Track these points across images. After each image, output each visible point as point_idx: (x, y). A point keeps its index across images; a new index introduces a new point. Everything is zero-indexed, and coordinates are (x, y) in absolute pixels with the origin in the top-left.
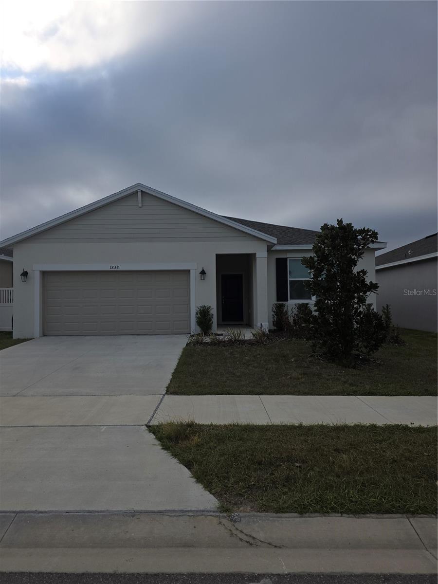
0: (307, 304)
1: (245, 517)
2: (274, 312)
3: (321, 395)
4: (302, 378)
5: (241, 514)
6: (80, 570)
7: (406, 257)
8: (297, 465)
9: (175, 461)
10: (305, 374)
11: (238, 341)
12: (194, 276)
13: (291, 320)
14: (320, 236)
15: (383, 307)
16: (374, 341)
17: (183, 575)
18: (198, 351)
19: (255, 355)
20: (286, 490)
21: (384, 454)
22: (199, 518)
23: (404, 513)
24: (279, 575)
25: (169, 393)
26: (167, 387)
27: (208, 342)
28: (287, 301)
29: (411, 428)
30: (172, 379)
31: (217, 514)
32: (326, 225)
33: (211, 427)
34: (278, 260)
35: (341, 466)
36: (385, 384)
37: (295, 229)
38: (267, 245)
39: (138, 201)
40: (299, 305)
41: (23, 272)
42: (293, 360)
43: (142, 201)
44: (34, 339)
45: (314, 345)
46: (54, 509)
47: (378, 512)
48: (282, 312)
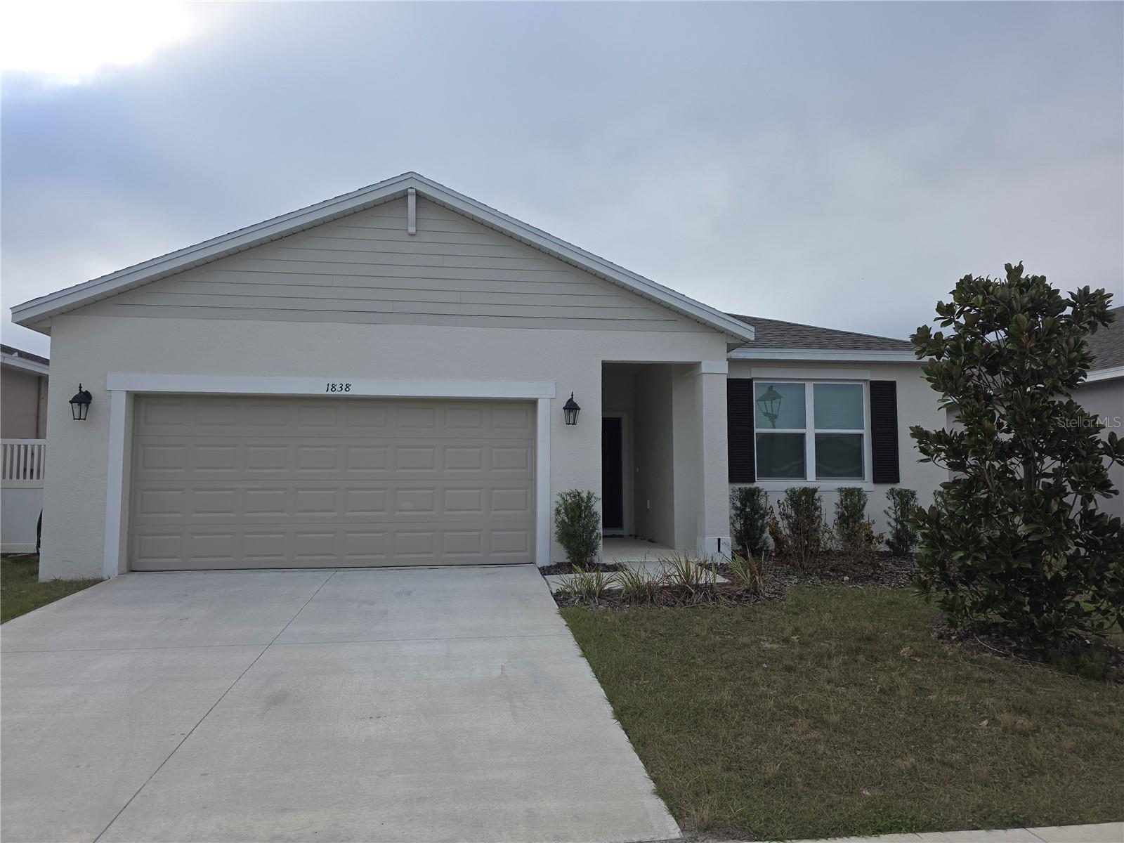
12: (547, 415)
28: (755, 480)
34: (733, 383)
38: (728, 344)
39: (406, 218)
41: (77, 393)
43: (417, 218)
44: (101, 580)
48: (756, 508)
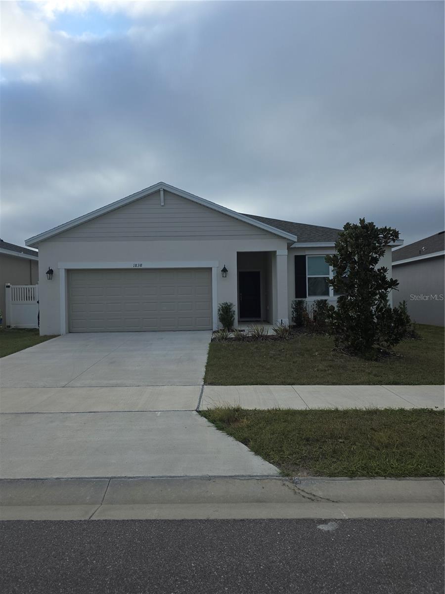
0: (326, 300)
1: (304, 480)
2: (294, 308)
3: (349, 385)
4: (328, 370)
5: (300, 478)
6: (180, 518)
7: (420, 253)
8: (340, 440)
9: (231, 439)
10: (331, 366)
11: (262, 336)
12: (216, 273)
13: (311, 316)
14: (342, 235)
15: (400, 303)
16: (394, 335)
17: (264, 520)
18: (224, 346)
19: (280, 349)
20: (335, 460)
21: (415, 432)
22: (265, 481)
23: (438, 476)
24: (341, 519)
25: (207, 383)
26: (204, 379)
27: (232, 338)
28: (306, 297)
29: (436, 411)
30: (206, 371)
31: (280, 478)
32: (348, 224)
33: (256, 412)
34: (297, 257)
35: (379, 442)
36: (407, 375)
37: (312, 226)
38: (288, 243)
39: (160, 199)
40: (318, 301)
41: (48, 270)
42: (317, 354)
43: (164, 199)
44: (60, 335)
45: (337, 340)
46: (141, 475)
47: (416, 475)
48: (301, 308)
